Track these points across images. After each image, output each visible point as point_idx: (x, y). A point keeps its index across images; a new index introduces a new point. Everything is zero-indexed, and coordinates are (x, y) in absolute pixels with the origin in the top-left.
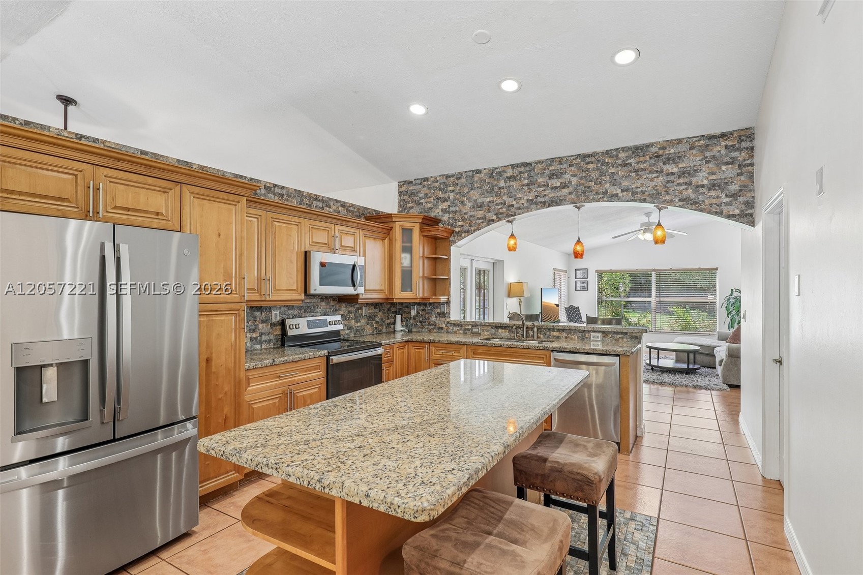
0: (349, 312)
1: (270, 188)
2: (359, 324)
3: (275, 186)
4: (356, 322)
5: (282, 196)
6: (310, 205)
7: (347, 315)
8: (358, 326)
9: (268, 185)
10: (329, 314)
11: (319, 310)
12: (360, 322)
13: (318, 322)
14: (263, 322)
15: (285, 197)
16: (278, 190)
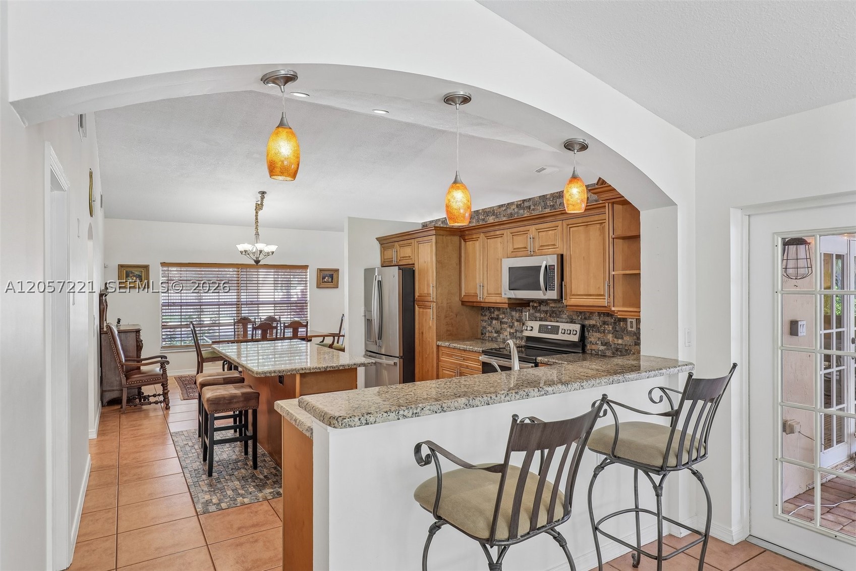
0: (604, 323)
1: (520, 205)
2: (620, 341)
3: (524, 201)
4: (615, 338)
5: (529, 207)
6: (553, 206)
7: (601, 326)
8: (618, 344)
9: (519, 203)
10: (576, 321)
11: (564, 316)
12: (622, 338)
13: (550, 327)
14: (517, 321)
15: (532, 207)
16: (526, 204)
